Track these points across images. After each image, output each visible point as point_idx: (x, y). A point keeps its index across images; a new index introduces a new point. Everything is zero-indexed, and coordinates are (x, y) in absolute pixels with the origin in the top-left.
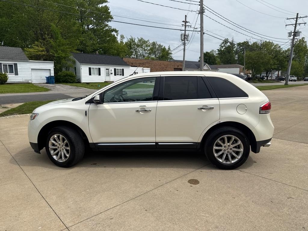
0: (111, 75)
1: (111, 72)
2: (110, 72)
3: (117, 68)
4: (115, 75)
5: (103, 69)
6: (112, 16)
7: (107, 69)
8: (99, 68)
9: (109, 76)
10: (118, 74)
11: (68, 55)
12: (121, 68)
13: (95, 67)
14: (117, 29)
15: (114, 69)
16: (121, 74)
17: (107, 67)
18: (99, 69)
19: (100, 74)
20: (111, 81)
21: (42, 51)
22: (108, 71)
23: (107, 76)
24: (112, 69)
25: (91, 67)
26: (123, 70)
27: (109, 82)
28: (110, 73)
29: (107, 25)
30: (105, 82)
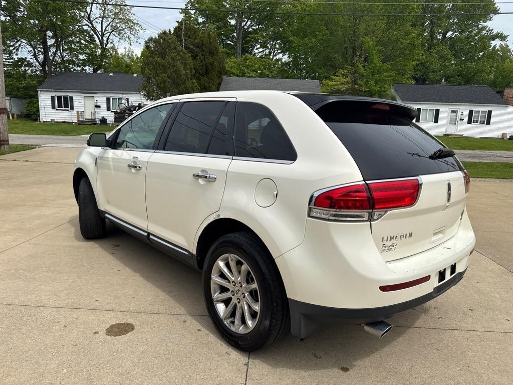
0: (460, 123)
1: (462, 117)
2: (459, 117)
3: (475, 109)
4: (469, 122)
5: (445, 111)
6: (498, 9)
7: (453, 112)
8: (436, 109)
9: (455, 124)
10: (477, 122)
11: (385, 88)
12: (487, 109)
13: (428, 108)
14: (505, 34)
15: (470, 111)
16: (484, 121)
17: (454, 108)
18: (437, 111)
19: (436, 121)
20: (458, 134)
21: (343, 84)
22: (454, 114)
23: (450, 123)
24: (464, 110)
25: (422, 108)
26: (490, 113)
27: (453, 135)
28: (458, 119)
29: (484, 28)
30: (445, 135)
